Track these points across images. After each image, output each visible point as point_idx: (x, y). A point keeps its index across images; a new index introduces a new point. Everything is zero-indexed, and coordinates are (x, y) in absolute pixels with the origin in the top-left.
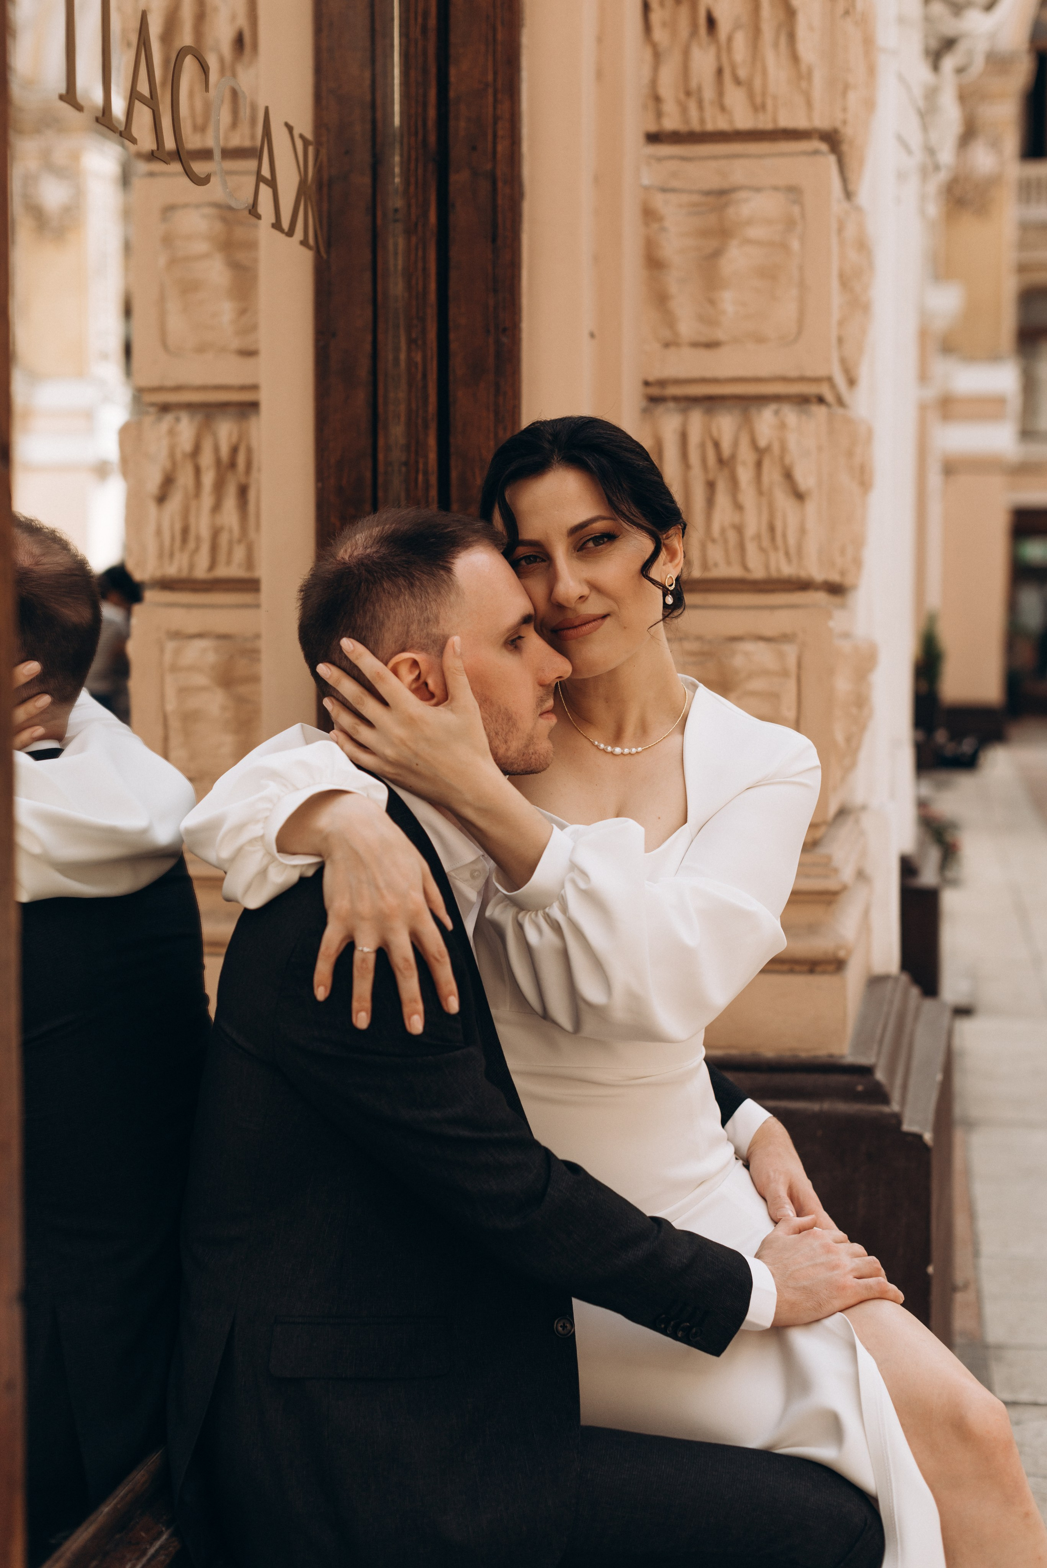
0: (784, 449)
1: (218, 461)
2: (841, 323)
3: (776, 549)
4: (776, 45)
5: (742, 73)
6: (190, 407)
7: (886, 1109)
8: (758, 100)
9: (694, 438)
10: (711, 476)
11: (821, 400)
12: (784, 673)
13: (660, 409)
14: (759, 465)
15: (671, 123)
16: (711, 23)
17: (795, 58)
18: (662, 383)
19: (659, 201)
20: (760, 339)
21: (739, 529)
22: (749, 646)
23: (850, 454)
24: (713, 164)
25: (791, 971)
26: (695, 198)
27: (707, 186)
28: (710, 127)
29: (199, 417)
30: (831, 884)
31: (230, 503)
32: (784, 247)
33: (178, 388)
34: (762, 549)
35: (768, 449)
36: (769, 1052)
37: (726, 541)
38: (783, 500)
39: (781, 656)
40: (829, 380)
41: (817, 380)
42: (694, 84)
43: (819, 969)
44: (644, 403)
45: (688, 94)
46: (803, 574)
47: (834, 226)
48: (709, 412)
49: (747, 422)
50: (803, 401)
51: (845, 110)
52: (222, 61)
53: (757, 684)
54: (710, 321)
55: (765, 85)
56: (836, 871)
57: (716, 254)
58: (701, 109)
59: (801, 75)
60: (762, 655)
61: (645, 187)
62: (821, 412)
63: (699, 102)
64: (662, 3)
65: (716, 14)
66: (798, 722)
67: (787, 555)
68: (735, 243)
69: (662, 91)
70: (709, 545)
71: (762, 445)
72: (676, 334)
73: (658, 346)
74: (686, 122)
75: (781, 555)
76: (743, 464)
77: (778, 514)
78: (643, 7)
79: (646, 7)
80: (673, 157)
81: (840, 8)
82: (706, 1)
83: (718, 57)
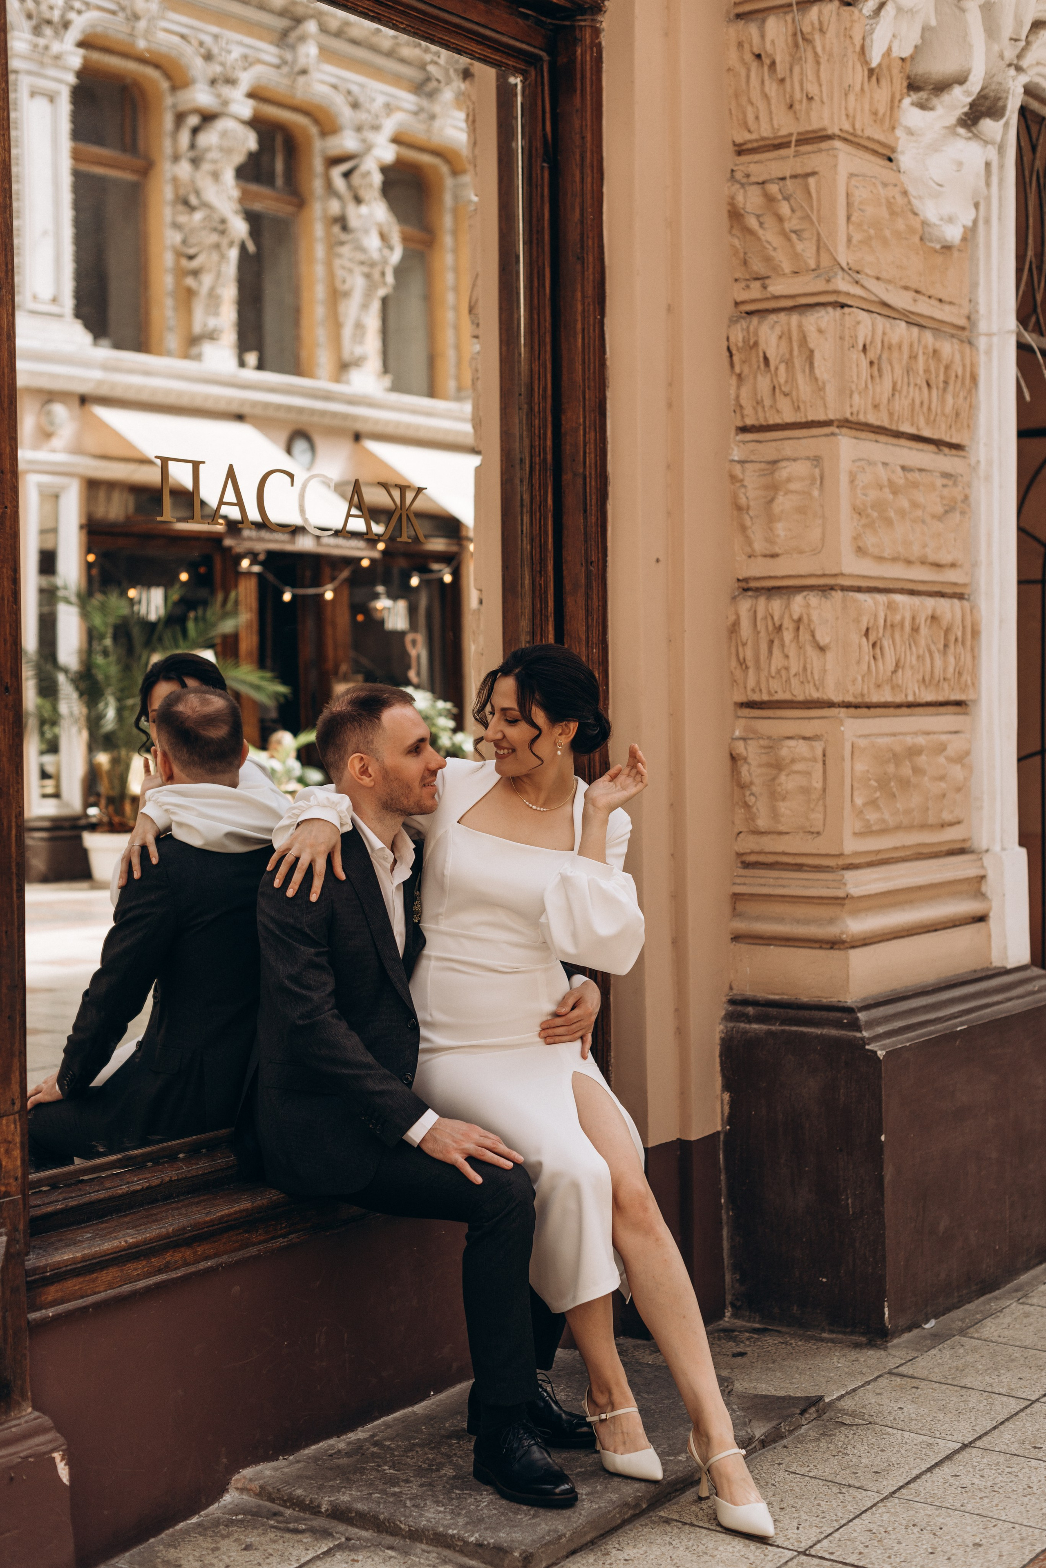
0: (810, 620)
3: (808, 682)
4: (804, 371)
5: (786, 389)
7: (858, 1035)
8: (796, 405)
9: (760, 615)
10: (772, 637)
11: (838, 588)
12: (815, 760)
13: (743, 596)
14: (797, 629)
15: (749, 422)
16: (766, 359)
17: (815, 378)
18: (746, 580)
19: (737, 470)
20: (801, 552)
21: (787, 669)
22: (792, 743)
23: (857, 621)
24: (774, 444)
25: (821, 948)
26: (762, 466)
27: (768, 458)
28: (771, 422)
30: (841, 893)
32: (810, 494)
34: (801, 683)
36: (805, 999)
37: (780, 677)
38: (810, 651)
39: (812, 748)
41: (835, 575)
42: (760, 397)
43: (836, 947)
44: (734, 593)
45: (758, 403)
46: (825, 697)
47: (844, 479)
48: (769, 598)
49: (789, 602)
50: (825, 590)
51: (851, 406)
54: (771, 541)
55: (798, 395)
56: (845, 884)
57: (772, 501)
58: (764, 411)
59: (819, 389)
60: (801, 748)
61: (733, 461)
62: (838, 595)
63: (763, 407)
64: (738, 349)
65: (768, 355)
66: (824, 790)
67: (815, 685)
68: (781, 493)
69: (743, 402)
70: (770, 679)
71: (796, 617)
72: (753, 550)
73: (744, 557)
74: (758, 419)
75: (812, 685)
76: (787, 629)
77: (808, 660)
78: (728, 354)
79: (730, 353)
80: (752, 441)
81: (847, 343)
82: (762, 346)
83: (772, 380)
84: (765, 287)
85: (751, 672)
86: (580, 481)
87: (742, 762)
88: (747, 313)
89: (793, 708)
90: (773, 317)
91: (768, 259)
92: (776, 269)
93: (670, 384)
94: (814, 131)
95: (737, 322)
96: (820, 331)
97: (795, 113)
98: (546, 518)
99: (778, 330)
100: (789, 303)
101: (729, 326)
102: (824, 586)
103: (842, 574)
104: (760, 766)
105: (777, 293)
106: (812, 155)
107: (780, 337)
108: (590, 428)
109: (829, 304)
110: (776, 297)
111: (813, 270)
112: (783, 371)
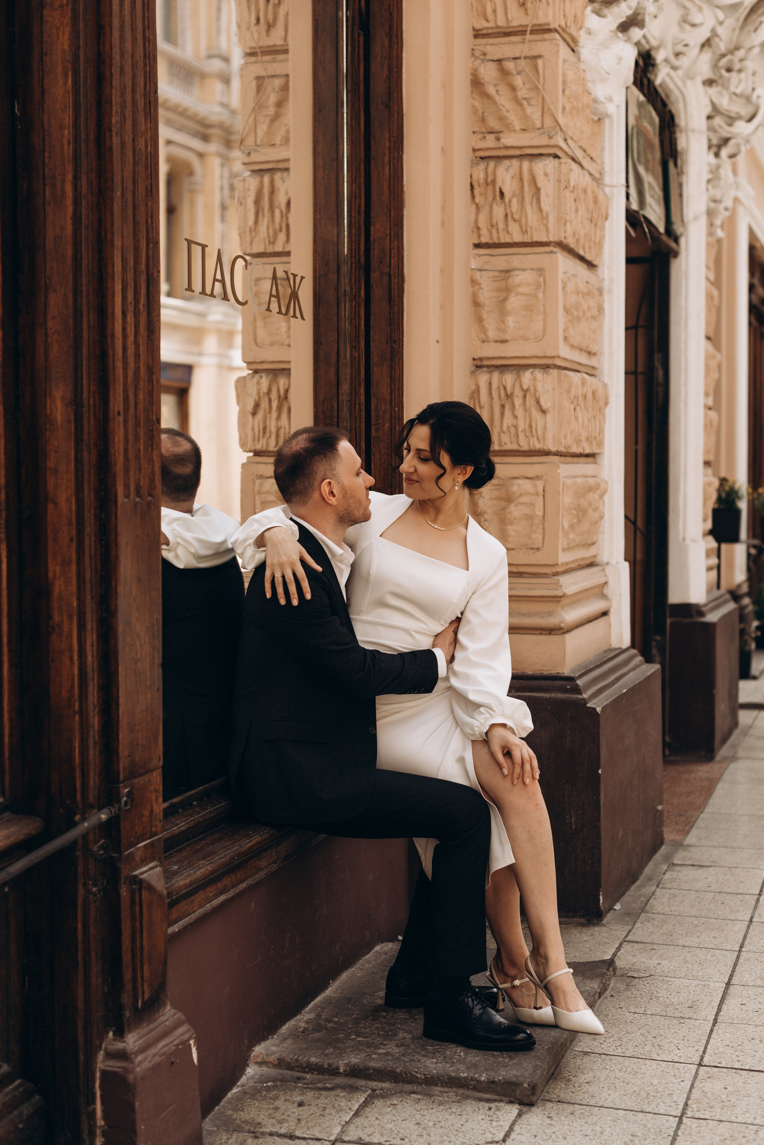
0: (535, 390)
1: (279, 396)
2: (565, 330)
3: (533, 436)
4: (532, 204)
5: (516, 217)
6: (267, 371)
7: (580, 697)
8: (524, 229)
9: (495, 385)
10: (503, 402)
11: (555, 366)
12: (537, 494)
13: (480, 371)
14: (525, 397)
15: (484, 240)
16: (502, 194)
17: (541, 210)
18: (481, 359)
19: (478, 275)
20: (526, 339)
21: (516, 427)
22: (520, 482)
23: (569, 392)
24: (504, 258)
25: (541, 634)
26: (496, 274)
27: (501, 269)
28: (502, 241)
29: (271, 376)
30: (558, 593)
31: (284, 415)
32: (536, 296)
33: (262, 362)
34: (526, 436)
35: (528, 389)
36: (530, 672)
37: (510, 433)
38: (535, 414)
39: (535, 486)
41: (553, 357)
42: (494, 222)
43: (553, 633)
44: (472, 369)
45: (492, 226)
46: (546, 448)
47: (560, 285)
48: (502, 373)
49: (519, 377)
50: (545, 367)
51: (565, 232)
52: (281, 212)
53: (523, 500)
54: (502, 330)
55: (526, 222)
57: (505, 300)
58: (498, 233)
59: (543, 217)
60: (526, 485)
61: (472, 269)
62: (555, 372)
63: (497, 229)
64: (479, 185)
65: (504, 190)
66: (544, 517)
67: (538, 439)
68: (513, 295)
69: (481, 225)
70: (502, 434)
71: (525, 387)
72: (487, 336)
73: (479, 342)
74: (492, 238)
75: (535, 438)
76: (517, 396)
77: (534, 420)
78: (469, 187)
79: (472, 187)
80: (486, 255)
81: (563, 185)
82: (499, 183)
83: (505, 209)
84: (498, 139)
86: (386, 279)
87: (479, 496)
88: (482, 158)
89: (519, 456)
90: (507, 162)
91: (501, 118)
92: (508, 127)
93: (443, 208)
94: (540, 25)
95: (477, 164)
96: (546, 175)
97: (526, 10)
98: (359, 307)
99: (512, 172)
100: (518, 152)
101: (472, 167)
102: (543, 365)
103: (559, 357)
104: (491, 499)
105: (508, 145)
106: (539, 43)
107: (513, 178)
108: (394, 238)
109: (549, 155)
110: (507, 148)
111: (539, 129)
112: (515, 203)
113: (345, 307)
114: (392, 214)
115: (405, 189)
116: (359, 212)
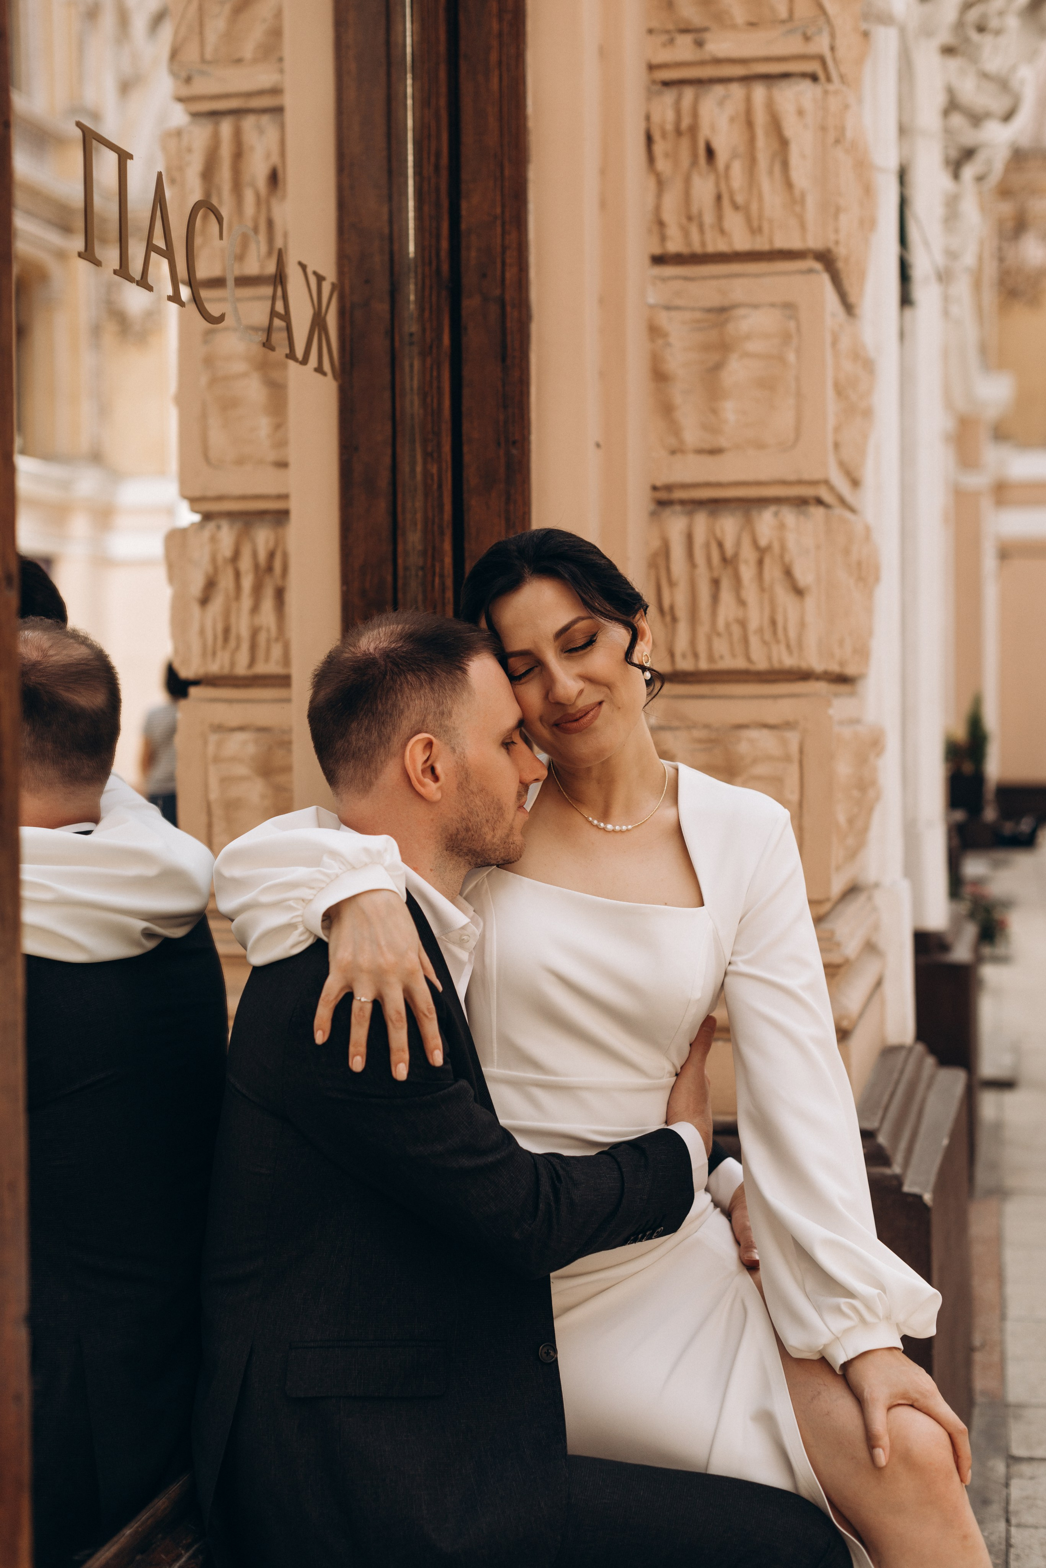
0: (783, 548)
1: (256, 566)
2: (837, 429)
3: (778, 642)
4: (771, 173)
5: (740, 199)
6: (231, 516)
7: (887, 1171)
8: (755, 224)
9: (699, 539)
10: (716, 574)
11: (819, 502)
12: (787, 758)
13: (667, 512)
14: (760, 563)
15: (674, 246)
16: (710, 153)
17: (789, 185)
18: (669, 488)
19: (663, 319)
20: (760, 445)
21: (743, 624)
22: (754, 734)
23: (847, 552)
24: (714, 283)
26: (698, 315)
27: (708, 304)
28: (710, 249)
29: (238, 525)
30: (834, 958)
31: (268, 604)
32: (781, 359)
33: (220, 498)
34: (765, 643)
35: (769, 548)
37: (730, 634)
38: (783, 596)
39: (784, 742)
40: (826, 482)
41: (814, 483)
42: (694, 210)
44: (652, 507)
45: (690, 218)
46: (804, 665)
47: (828, 339)
48: (712, 515)
49: (748, 523)
50: (801, 503)
51: (837, 231)
52: (258, 195)
53: (760, 770)
54: (712, 429)
55: (761, 209)
56: (838, 944)
57: (717, 367)
58: (702, 232)
59: (795, 200)
60: (766, 741)
61: (651, 306)
62: (819, 512)
63: (700, 226)
64: (664, 135)
65: (714, 145)
66: (801, 804)
67: (788, 647)
68: (735, 356)
69: (666, 217)
70: (714, 637)
71: (762, 544)
72: (681, 442)
73: (664, 453)
74: (688, 243)
75: (783, 647)
76: (746, 562)
77: (779, 610)
78: (645, 141)
79: (649, 139)
80: (676, 278)
81: (831, 137)
82: (704, 132)
83: (717, 184)
84: (700, 44)
85: (683, 628)
86: (493, 311)
88: (666, 84)
89: (746, 681)
90: (719, 90)
91: (707, 2)
92: (721, 19)
93: (602, 171)
95: (658, 94)
96: (801, 113)
99: (730, 108)
100: (739, 71)
101: (649, 99)
102: (795, 498)
105: (720, 55)
107: (732, 120)
109: (804, 75)
110: (717, 61)
111: (783, 22)
112: (737, 170)
113: (412, 366)
114: (507, 173)
115: (531, 124)
116: (437, 168)
